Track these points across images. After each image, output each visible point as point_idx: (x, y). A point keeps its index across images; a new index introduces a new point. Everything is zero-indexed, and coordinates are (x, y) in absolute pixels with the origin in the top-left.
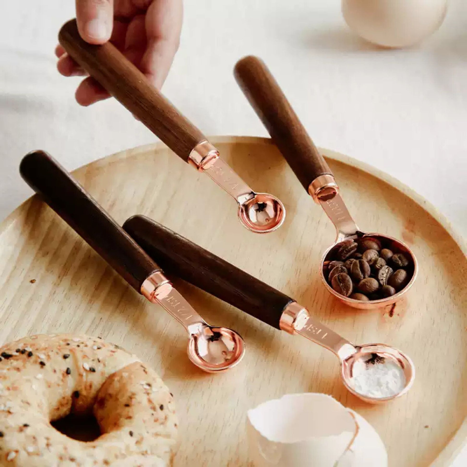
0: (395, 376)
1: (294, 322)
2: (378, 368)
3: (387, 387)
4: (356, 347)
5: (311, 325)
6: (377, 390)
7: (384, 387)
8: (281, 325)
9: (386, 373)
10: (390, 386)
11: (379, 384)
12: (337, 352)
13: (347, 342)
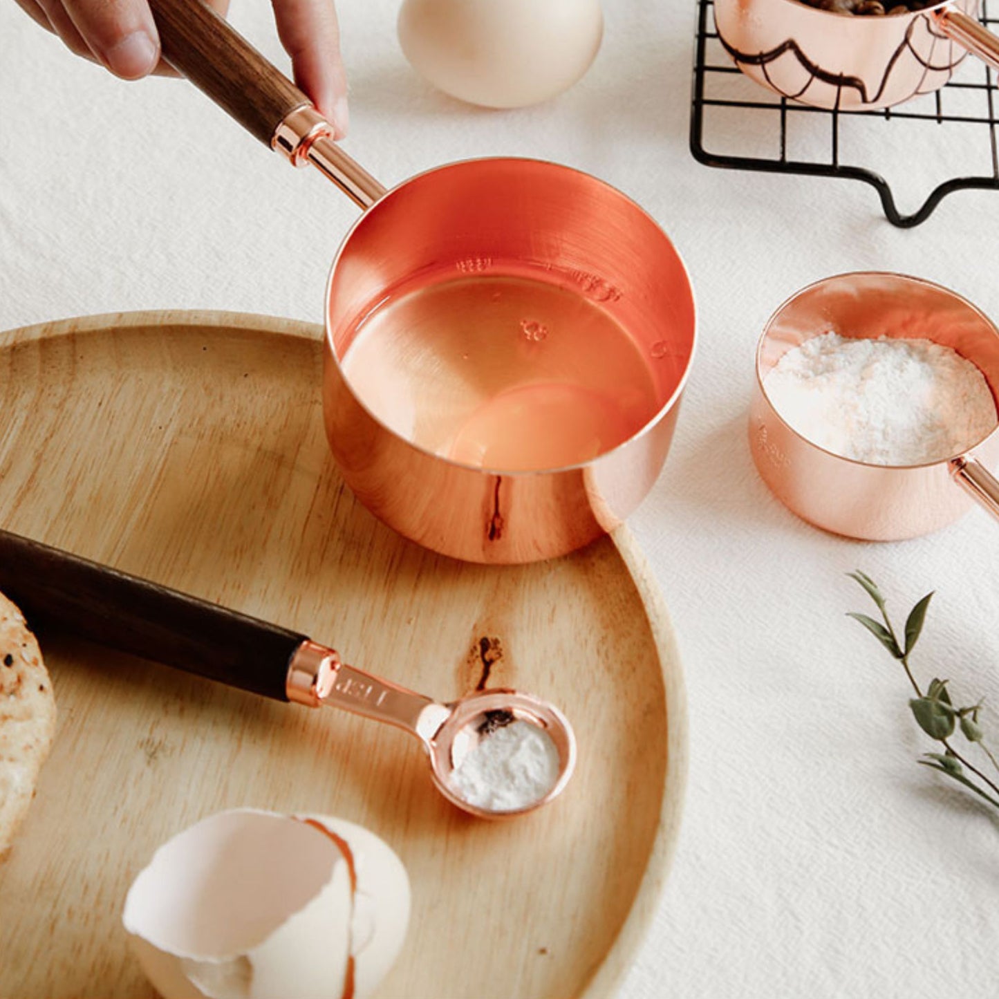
0: (535, 749)
1: (315, 682)
2: (497, 738)
3: (527, 777)
4: (447, 705)
5: (350, 682)
6: (509, 789)
7: (520, 780)
8: (290, 692)
9: (517, 748)
10: (531, 774)
11: (509, 774)
12: (414, 727)
13: (430, 701)
